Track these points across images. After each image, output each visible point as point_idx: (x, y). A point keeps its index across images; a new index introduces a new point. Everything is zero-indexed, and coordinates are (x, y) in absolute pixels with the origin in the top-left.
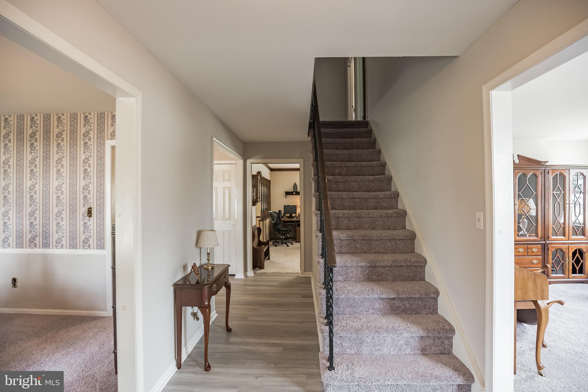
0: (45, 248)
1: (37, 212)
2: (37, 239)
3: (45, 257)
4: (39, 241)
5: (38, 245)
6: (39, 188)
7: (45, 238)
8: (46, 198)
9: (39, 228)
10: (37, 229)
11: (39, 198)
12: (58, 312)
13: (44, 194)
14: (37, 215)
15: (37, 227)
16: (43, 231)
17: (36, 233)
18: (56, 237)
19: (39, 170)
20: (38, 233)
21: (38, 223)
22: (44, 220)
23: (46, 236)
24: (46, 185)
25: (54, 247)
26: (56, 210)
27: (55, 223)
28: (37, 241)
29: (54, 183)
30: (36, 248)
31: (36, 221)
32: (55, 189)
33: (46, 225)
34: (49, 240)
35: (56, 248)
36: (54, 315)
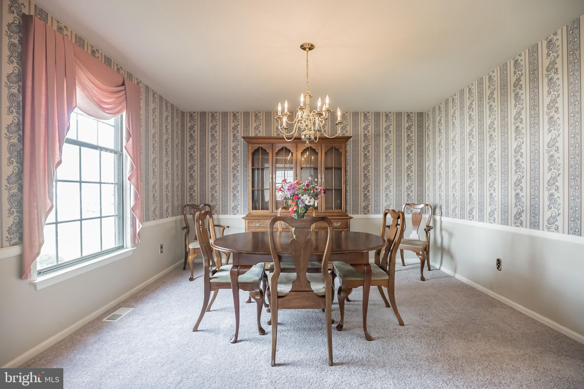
0: (533, 229)
1: (523, 180)
2: (523, 215)
3: (533, 239)
4: (525, 217)
5: (524, 224)
6: (525, 149)
7: (533, 215)
8: (535, 161)
9: (526, 201)
10: (523, 203)
11: (525, 162)
12: (548, 322)
13: (532, 155)
14: (523, 185)
15: (524, 200)
16: (531, 206)
17: (523, 207)
18: (548, 214)
19: (525, 127)
20: (525, 207)
21: (524, 195)
22: (532, 190)
23: (535, 212)
24: (535, 143)
25: (545, 228)
26: (548, 176)
27: (547, 194)
28: (523, 219)
29: (545, 137)
30: (522, 226)
31: (522, 192)
32: (547, 146)
33: (535, 197)
34: (538, 218)
35: (548, 230)
36: (542, 324)
